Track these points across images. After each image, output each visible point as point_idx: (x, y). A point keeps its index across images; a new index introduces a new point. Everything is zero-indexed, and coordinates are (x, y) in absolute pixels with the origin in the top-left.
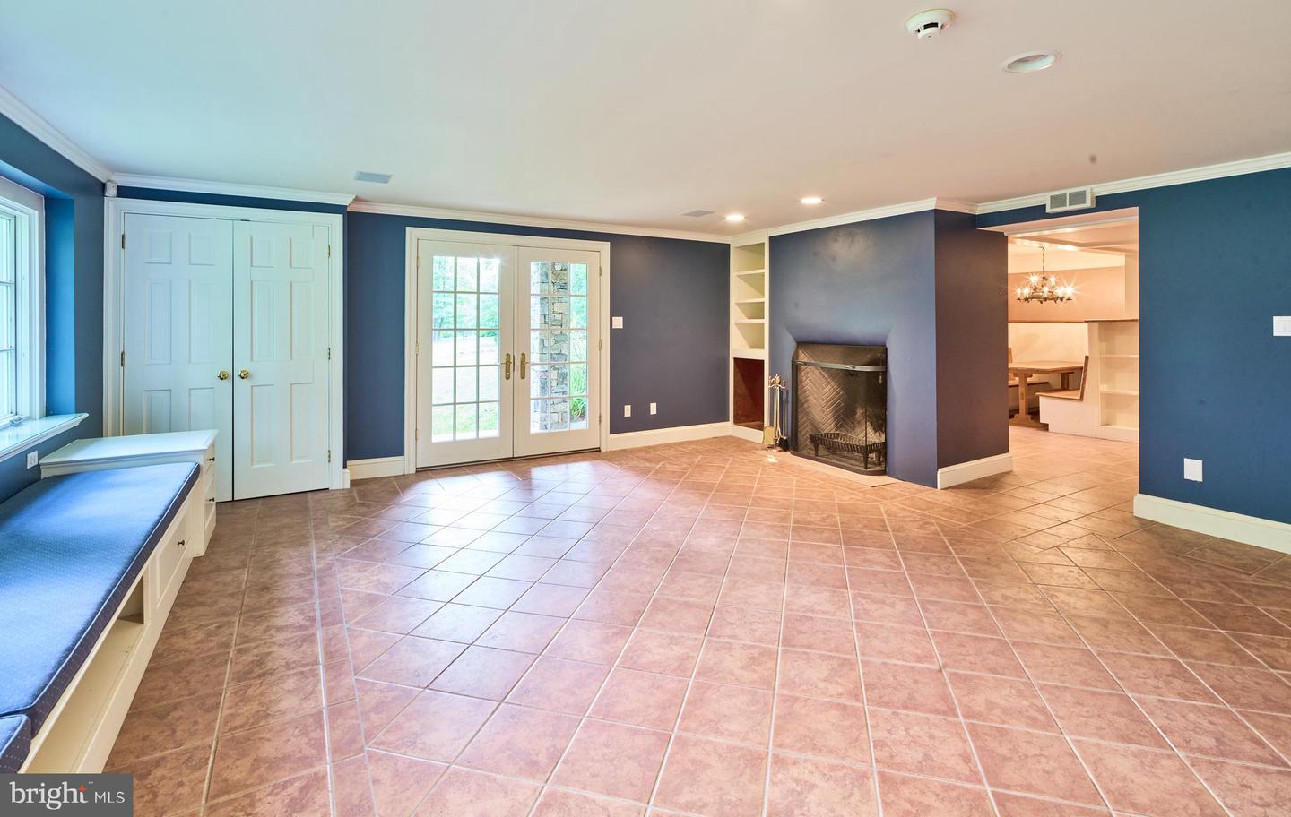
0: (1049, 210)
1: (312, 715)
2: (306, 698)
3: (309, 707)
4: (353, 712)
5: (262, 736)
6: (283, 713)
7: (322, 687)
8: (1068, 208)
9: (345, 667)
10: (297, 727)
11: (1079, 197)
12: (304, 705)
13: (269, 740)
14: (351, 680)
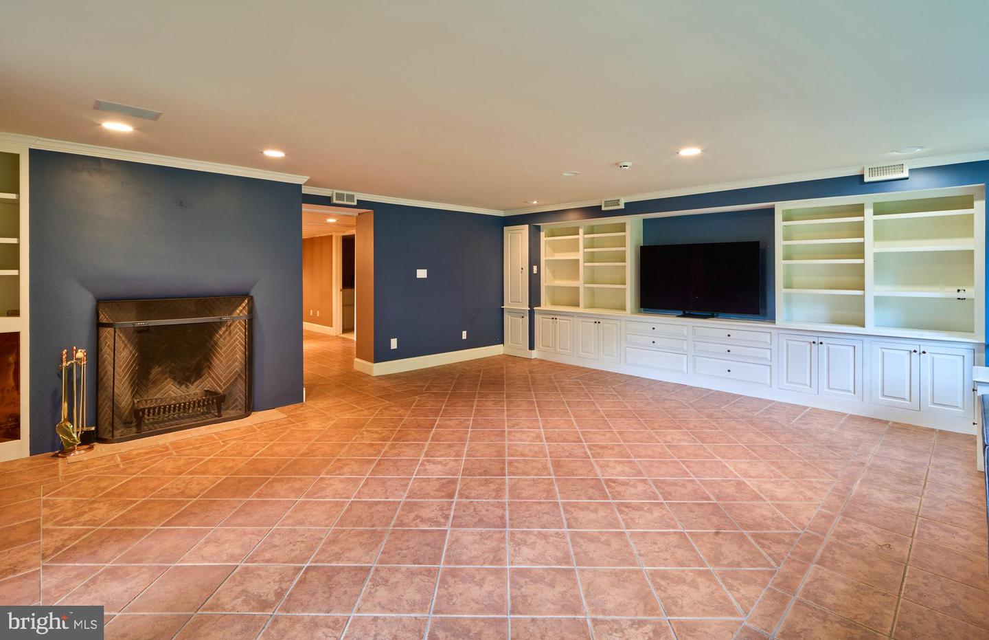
0: (335, 201)
1: (825, 566)
2: (823, 579)
3: (825, 572)
4: (797, 550)
5: (865, 577)
6: (844, 581)
7: (807, 579)
8: (345, 202)
9: (779, 580)
10: (839, 566)
11: (351, 198)
12: (827, 575)
13: (860, 571)
14: (782, 568)
